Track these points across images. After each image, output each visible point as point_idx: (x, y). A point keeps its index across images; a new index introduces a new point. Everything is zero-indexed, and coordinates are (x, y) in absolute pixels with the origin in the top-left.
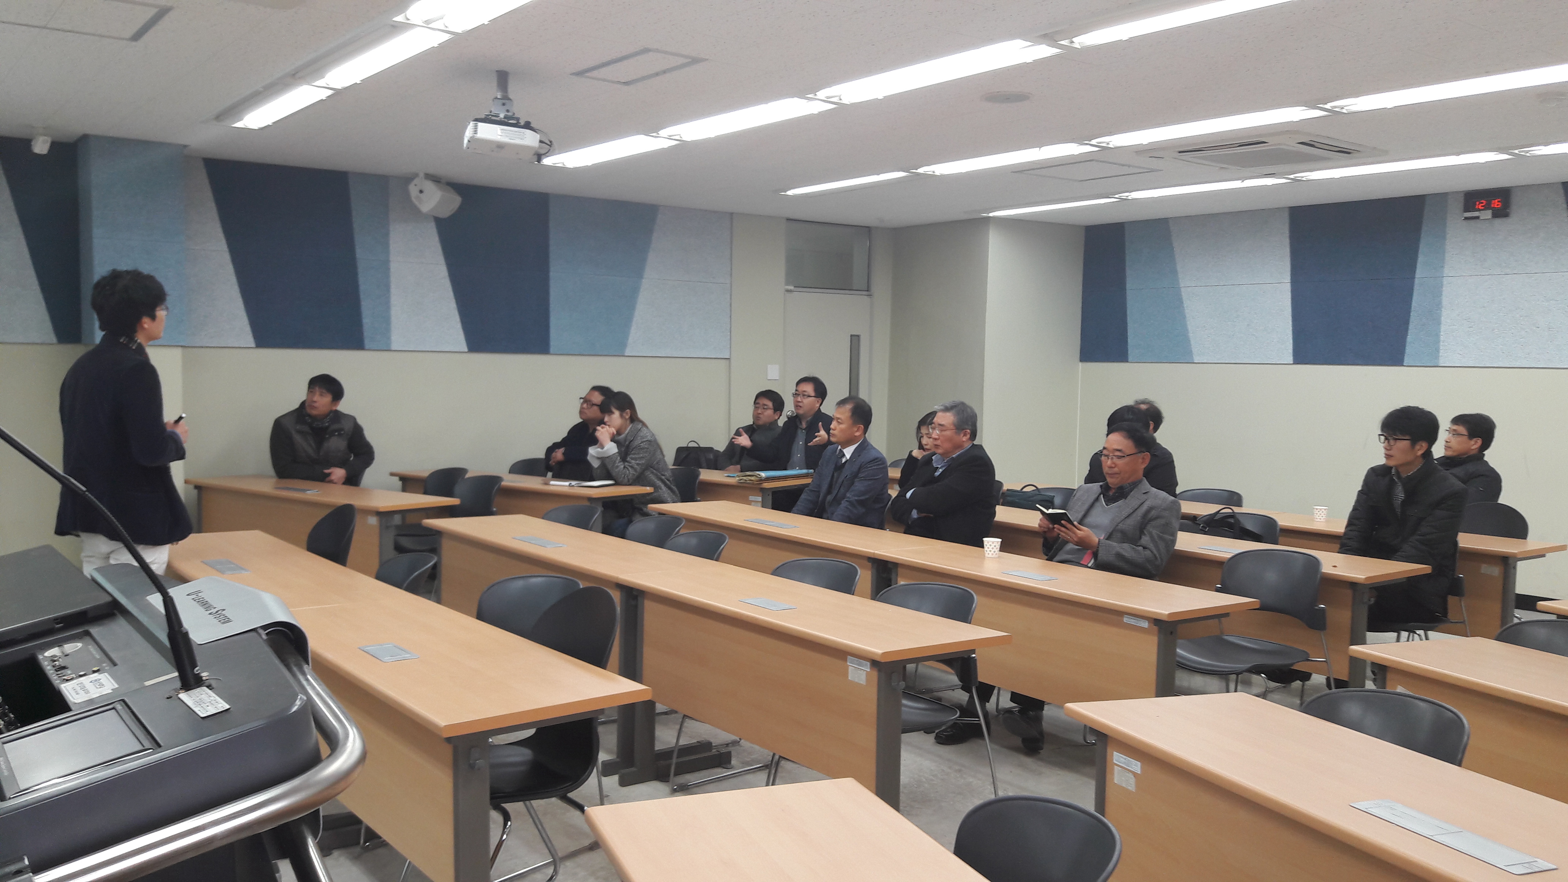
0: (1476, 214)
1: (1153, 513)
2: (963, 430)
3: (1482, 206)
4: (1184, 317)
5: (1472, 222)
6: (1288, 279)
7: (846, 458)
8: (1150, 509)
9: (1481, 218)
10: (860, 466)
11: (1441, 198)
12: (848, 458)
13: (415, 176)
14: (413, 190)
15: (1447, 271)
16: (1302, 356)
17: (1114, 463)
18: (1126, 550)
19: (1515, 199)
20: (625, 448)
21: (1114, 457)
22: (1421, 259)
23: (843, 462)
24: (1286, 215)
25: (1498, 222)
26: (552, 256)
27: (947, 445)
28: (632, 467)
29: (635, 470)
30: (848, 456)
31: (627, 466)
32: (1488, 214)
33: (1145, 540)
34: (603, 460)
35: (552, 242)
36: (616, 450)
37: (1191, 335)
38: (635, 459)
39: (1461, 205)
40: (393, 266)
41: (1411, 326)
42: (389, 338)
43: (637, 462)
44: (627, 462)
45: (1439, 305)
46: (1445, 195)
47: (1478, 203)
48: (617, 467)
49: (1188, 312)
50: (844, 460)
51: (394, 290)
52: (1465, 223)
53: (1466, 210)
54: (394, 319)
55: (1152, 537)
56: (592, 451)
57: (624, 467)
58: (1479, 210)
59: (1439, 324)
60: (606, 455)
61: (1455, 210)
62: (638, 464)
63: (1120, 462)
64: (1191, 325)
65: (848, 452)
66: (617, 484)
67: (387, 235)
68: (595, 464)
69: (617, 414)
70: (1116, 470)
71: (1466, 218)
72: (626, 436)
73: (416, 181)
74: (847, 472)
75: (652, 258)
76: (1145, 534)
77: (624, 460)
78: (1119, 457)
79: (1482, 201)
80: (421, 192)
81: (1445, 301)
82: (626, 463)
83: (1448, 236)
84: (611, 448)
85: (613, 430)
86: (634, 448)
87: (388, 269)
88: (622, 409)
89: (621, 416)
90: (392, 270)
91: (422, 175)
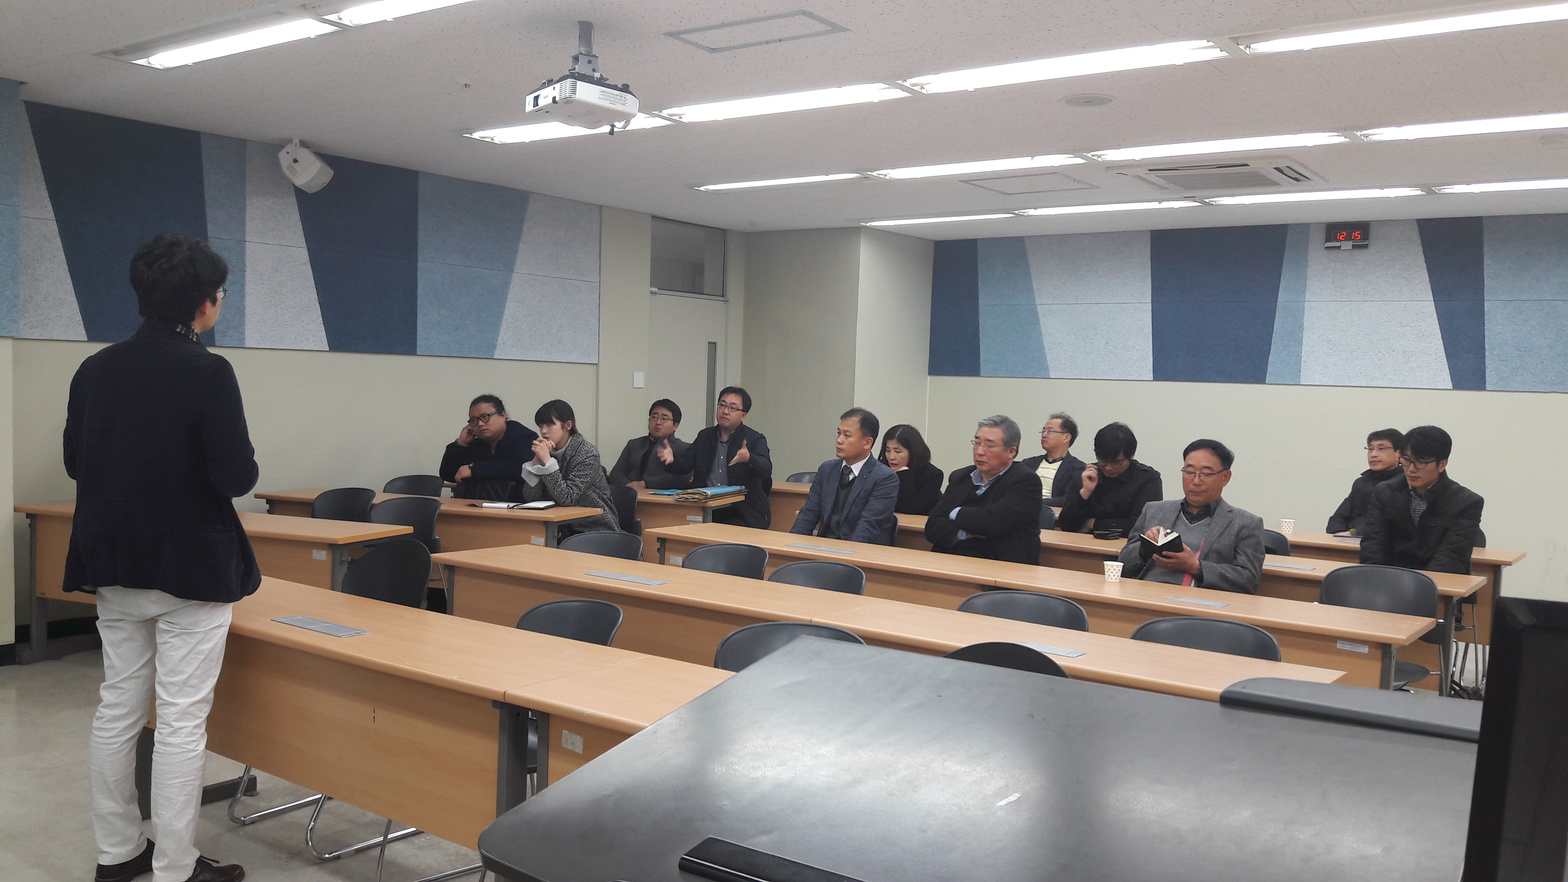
0: (1338, 244)
1: (1245, 532)
2: (1011, 446)
3: (1342, 238)
4: (1040, 334)
5: (1333, 252)
6: (1149, 299)
7: (854, 474)
8: (1242, 528)
9: (1342, 248)
10: (875, 483)
11: (1303, 228)
12: (857, 474)
13: (290, 141)
14: (284, 158)
15: (1308, 296)
16: (1161, 372)
17: (1202, 481)
18: (1225, 569)
19: (1373, 232)
20: (566, 465)
21: (1202, 475)
22: (1283, 284)
23: (850, 479)
24: (1148, 237)
25: (1358, 253)
26: (421, 244)
27: (994, 462)
28: (576, 486)
29: (580, 489)
30: (856, 473)
31: (570, 485)
32: (1348, 245)
33: (1242, 559)
34: (542, 478)
35: (421, 227)
36: (557, 467)
37: (1047, 352)
38: (580, 477)
39: (1322, 236)
40: (249, 248)
41: (1273, 347)
42: (243, 333)
43: (582, 480)
44: (569, 480)
45: (1301, 328)
46: (1306, 226)
47: (1339, 234)
48: (560, 485)
49: (1044, 329)
50: (851, 477)
51: (249, 275)
52: (1325, 252)
53: (1328, 240)
54: (248, 311)
55: (1246, 555)
56: (528, 467)
57: (567, 485)
58: (1339, 241)
59: (1301, 344)
60: (547, 473)
61: (1317, 239)
62: (582, 482)
63: (1208, 480)
64: (1047, 342)
65: (856, 468)
66: (557, 505)
67: (243, 210)
68: (533, 482)
69: (558, 424)
70: (1204, 487)
71: (1327, 248)
72: (565, 451)
73: (288, 148)
74: (856, 490)
75: (523, 249)
76: (1239, 554)
77: (565, 478)
78: (1208, 475)
79: (1343, 233)
80: (295, 161)
81: (1306, 324)
82: (569, 482)
83: (1309, 264)
84: (552, 465)
85: (551, 443)
86: (578, 464)
87: (243, 251)
88: (563, 420)
89: (563, 427)
90: (248, 252)
91: (296, 141)
